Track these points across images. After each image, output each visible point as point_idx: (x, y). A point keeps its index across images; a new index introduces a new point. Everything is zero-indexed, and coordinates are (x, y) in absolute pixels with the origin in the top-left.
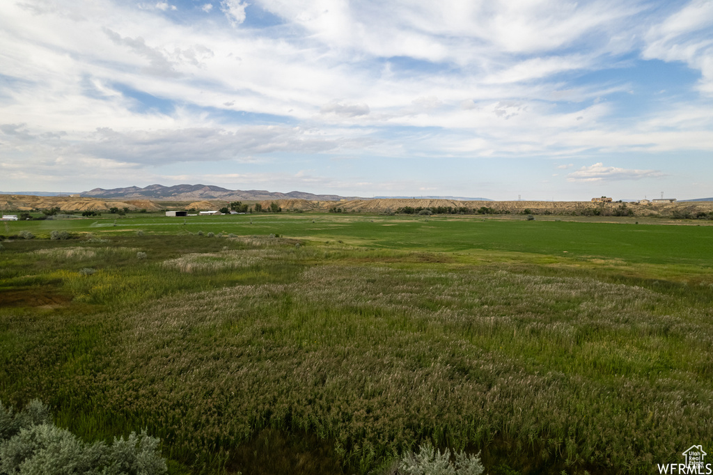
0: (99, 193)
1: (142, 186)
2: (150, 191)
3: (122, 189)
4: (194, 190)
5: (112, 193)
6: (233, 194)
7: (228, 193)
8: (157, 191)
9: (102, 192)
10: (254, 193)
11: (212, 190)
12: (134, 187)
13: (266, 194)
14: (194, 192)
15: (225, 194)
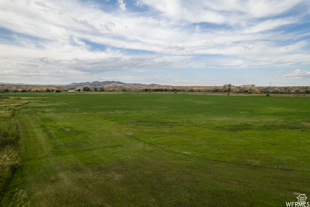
0: (74, 85)
1: (91, 82)
2: (94, 84)
3: (83, 83)
4: (111, 83)
5: (79, 85)
6: (126, 85)
7: (124, 84)
8: (96, 84)
9: (75, 84)
10: (135, 84)
11: (118, 83)
12: (88, 82)
13: (140, 85)
14: (110, 84)
15: (123, 85)
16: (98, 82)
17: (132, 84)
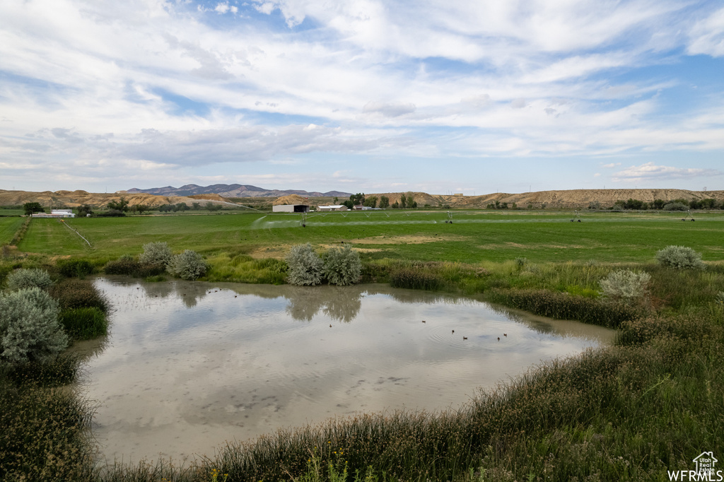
1: (178, 186)
2: (187, 191)
3: (157, 189)
4: (230, 190)
7: (266, 193)
8: (193, 191)
11: (249, 190)
12: (170, 187)
14: (230, 192)
15: (262, 193)
16: (195, 185)
17: (285, 192)
